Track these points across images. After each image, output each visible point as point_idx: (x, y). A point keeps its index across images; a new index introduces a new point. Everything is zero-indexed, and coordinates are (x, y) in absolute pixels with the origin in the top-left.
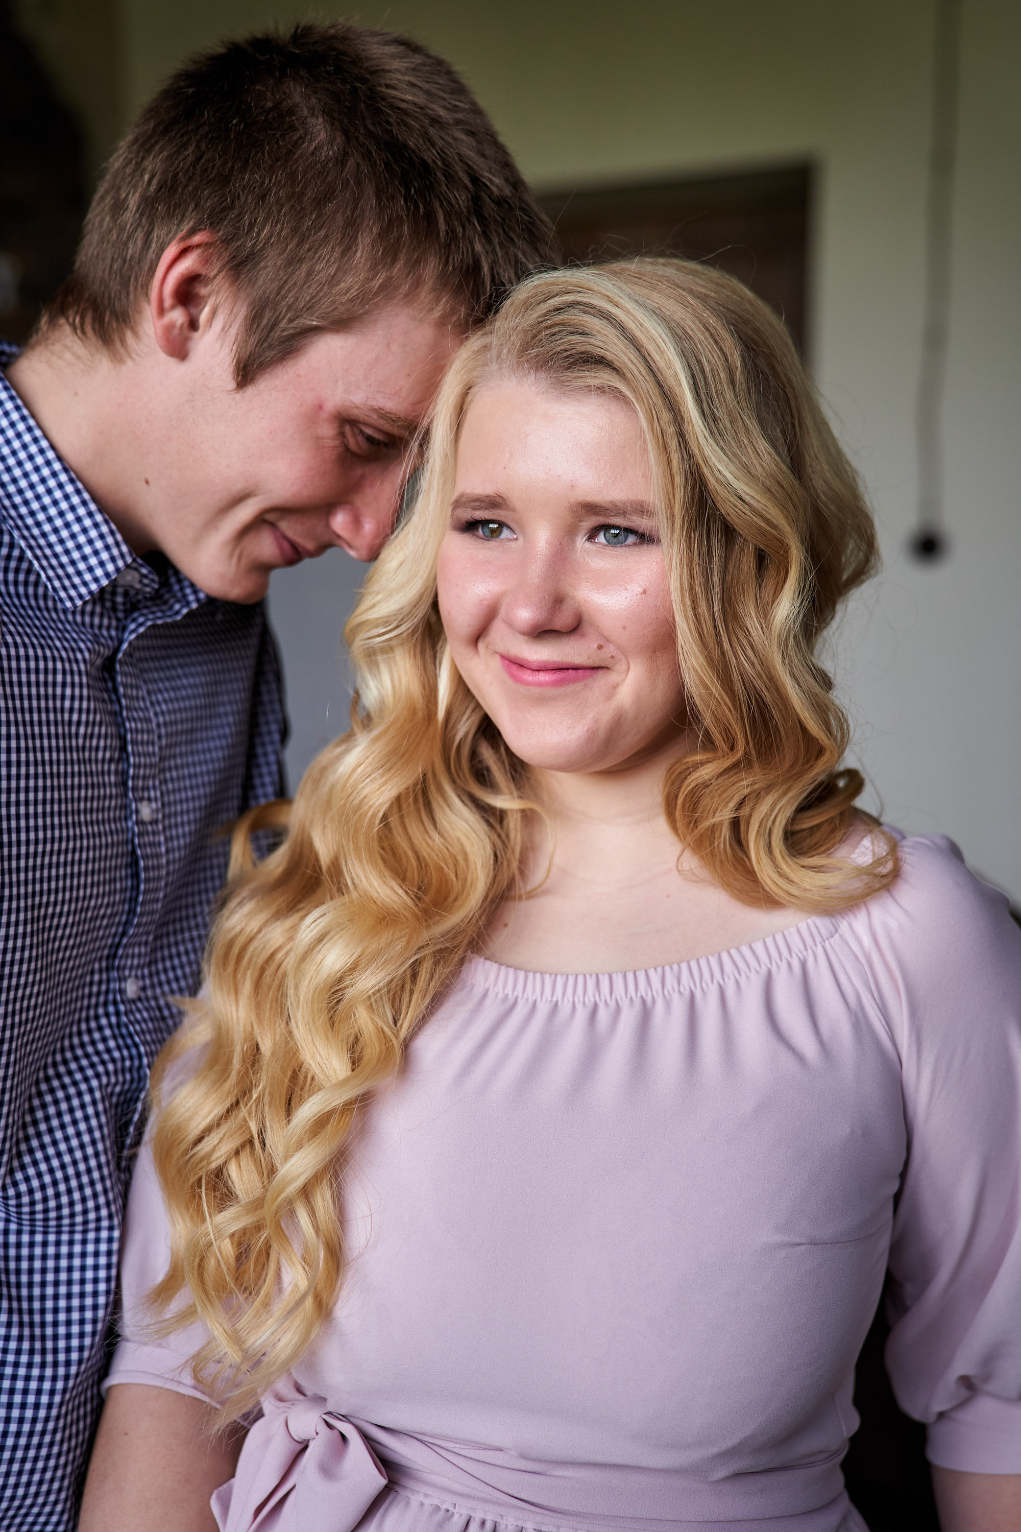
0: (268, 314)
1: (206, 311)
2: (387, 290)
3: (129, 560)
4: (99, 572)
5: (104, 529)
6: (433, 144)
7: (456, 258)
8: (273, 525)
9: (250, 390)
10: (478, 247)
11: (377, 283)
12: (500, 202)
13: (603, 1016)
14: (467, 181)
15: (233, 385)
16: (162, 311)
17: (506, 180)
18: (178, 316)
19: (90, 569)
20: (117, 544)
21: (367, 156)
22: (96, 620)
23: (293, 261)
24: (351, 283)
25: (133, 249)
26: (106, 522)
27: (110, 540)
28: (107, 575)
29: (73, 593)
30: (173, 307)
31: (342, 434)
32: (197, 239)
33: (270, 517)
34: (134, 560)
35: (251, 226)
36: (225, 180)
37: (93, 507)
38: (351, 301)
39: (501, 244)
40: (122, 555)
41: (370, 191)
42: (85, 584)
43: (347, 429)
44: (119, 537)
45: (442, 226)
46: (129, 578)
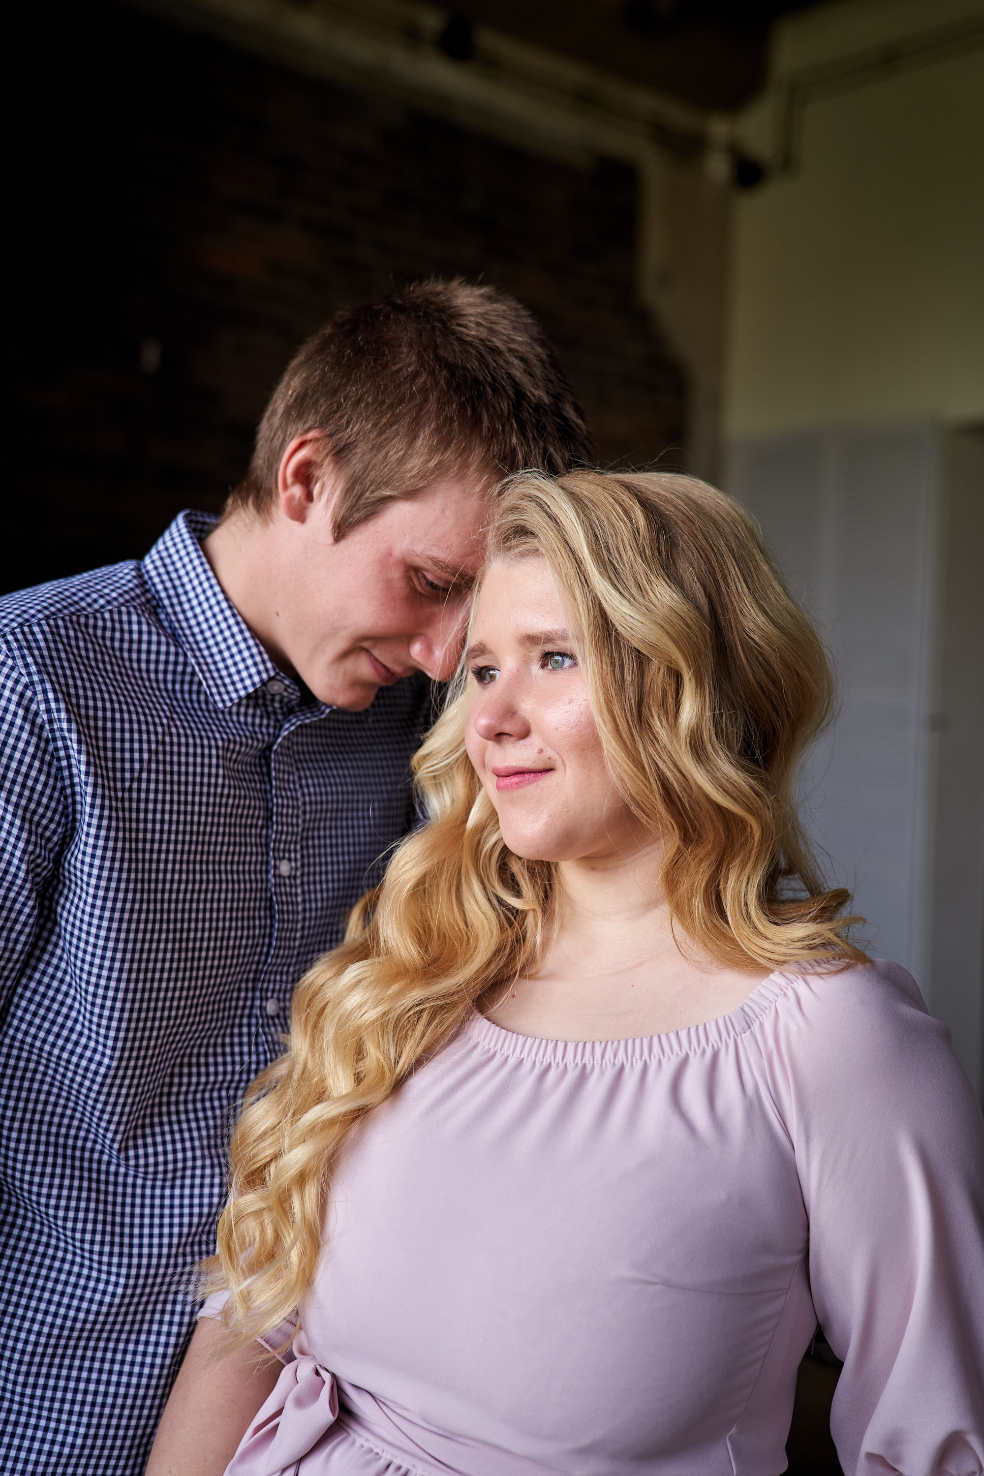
0: (358, 487)
1: (318, 486)
2: (441, 470)
3: (272, 674)
4: (248, 682)
5: (255, 650)
6: (487, 367)
7: (495, 448)
8: (367, 651)
9: (343, 544)
10: (514, 440)
11: (432, 464)
12: (538, 407)
13: (552, 1076)
14: (511, 392)
15: (331, 540)
16: (286, 487)
17: (547, 393)
18: (297, 491)
19: (242, 680)
20: (264, 662)
21: (432, 373)
22: (257, 721)
23: (376, 448)
24: (415, 463)
25: (277, 443)
26: (257, 645)
27: (258, 659)
28: (254, 684)
29: (226, 697)
30: (294, 483)
31: (409, 579)
32: (311, 435)
33: (365, 644)
34: (277, 674)
35: (348, 423)
36: (335, 392)
37: (247, 634)
38: (414, 477)
39: (534, 438)
40: (267, 670)
41: (433, 398)
42: (236, 691)
43: (412, 574)
44: (266, 657)
45: (486, 423)
46: (276, 688)
